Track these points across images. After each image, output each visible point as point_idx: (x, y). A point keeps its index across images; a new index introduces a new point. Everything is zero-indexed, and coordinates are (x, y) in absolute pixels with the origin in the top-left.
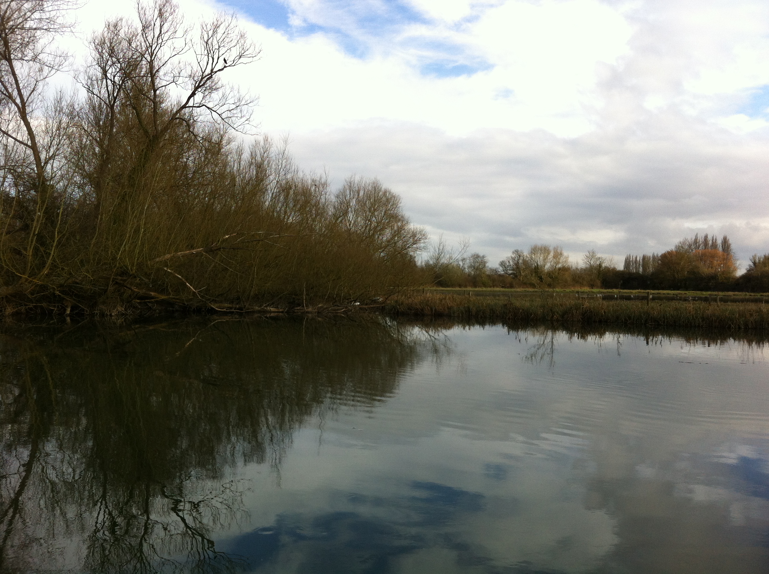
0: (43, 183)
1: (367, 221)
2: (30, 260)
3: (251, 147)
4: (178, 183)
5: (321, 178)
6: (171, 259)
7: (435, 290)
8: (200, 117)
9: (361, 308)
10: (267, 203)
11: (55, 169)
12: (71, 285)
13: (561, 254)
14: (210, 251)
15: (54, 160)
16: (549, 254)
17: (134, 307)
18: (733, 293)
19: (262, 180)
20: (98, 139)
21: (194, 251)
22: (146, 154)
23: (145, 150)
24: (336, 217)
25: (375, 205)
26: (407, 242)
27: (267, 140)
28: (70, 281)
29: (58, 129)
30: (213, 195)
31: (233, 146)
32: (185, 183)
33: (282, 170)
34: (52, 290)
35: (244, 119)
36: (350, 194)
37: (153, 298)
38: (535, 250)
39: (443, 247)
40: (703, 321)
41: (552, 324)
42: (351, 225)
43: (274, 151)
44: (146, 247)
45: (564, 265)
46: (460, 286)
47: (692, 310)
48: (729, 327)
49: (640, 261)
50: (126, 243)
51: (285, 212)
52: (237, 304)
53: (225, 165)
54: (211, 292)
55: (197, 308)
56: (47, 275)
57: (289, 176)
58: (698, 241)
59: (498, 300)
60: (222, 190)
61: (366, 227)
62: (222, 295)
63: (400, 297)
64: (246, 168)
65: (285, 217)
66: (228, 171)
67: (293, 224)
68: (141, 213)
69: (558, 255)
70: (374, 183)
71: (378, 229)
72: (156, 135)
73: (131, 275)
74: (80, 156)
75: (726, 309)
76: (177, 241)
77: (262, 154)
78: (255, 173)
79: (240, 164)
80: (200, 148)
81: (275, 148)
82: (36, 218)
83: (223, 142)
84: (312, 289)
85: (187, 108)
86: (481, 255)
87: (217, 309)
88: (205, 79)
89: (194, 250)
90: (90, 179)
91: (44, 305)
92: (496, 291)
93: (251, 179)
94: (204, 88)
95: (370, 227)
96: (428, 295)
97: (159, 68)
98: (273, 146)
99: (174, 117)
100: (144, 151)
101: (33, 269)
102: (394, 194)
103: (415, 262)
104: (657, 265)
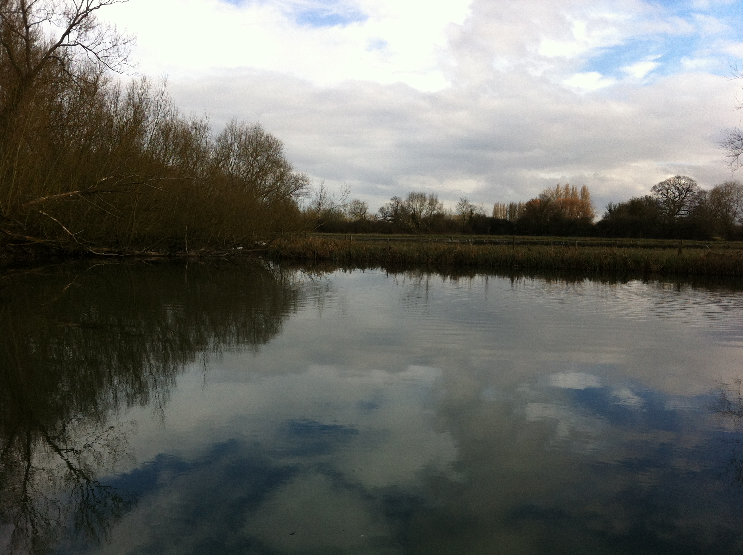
1: (250, 166)
3: (128, 87)
4: (53, 124)
5: (201, 122)
6: (47, 201)
7: (318, 235)
8: (76, 56)
9: (244, 253)
10: (146, 146)
13: (436, 201)
14: (87, 193)
16: (425, 201)
17: (8, 251)
18: (590, 238)
19: (140, 122)
21: (70, 194)
22: (18, 94)
23: (17, 90)
24: (217, 161)
25: (257, 151)
26: (289, 188)
27: (145, 81)
30: (89, 136)
31: (110, 86)
32: (60, 124)
33: (161, 112)
35: (121, 59)
36: (232, 138)
37: (28, 241)
38: (412, 197)
39: (325, 192)
40: (562, 263)
41: (427, 267)
42: (234, 170)
43: (152, 94)
44: (19, 189)
45: (439, 212)
46: (341, 231)
47: (552, 254)
48: (586, 269)
49: (507, 209)
51: (165, 155)
52: (116, 248)
53: (102, 105)
54: (89, 235)
55: (74, 252)
57: (168, 118)
58: (560, 190)
59: (378, 244)
60: (98, 131)
61: (248, 172)
62: (100, 238)
63: (282, 241)
64: (123, 109)
65: (164, 160)
66: (105, 112)
67: (173, 168)
68: (14, 154)
69: (433, 202)
70: (256, 128)
71: (261, 174)
72: (29, 74)
73: (4, 219)
75: (584, 253)
76: (52, 183)
77: (140, 95)
78: (132, 114)
79: (117, 105)
80: (75, 88)
81: (154, 89)
83: (100, 82)
84: (194, 233)
85: (61, 47)
86: (362, 201)
87: (95, 253)
88: (80, 17)
89: (71, 193)
92: (376, 237)
93: (128, 120)
94: (79, 26)
95: (253, 171)
96: (310, 239)
97: (32, 4)
98: (151, 87)
99: (48, 55)
100: (16, 90)
102: (276, 139)
103: (298, 207)
104: (522, 212)
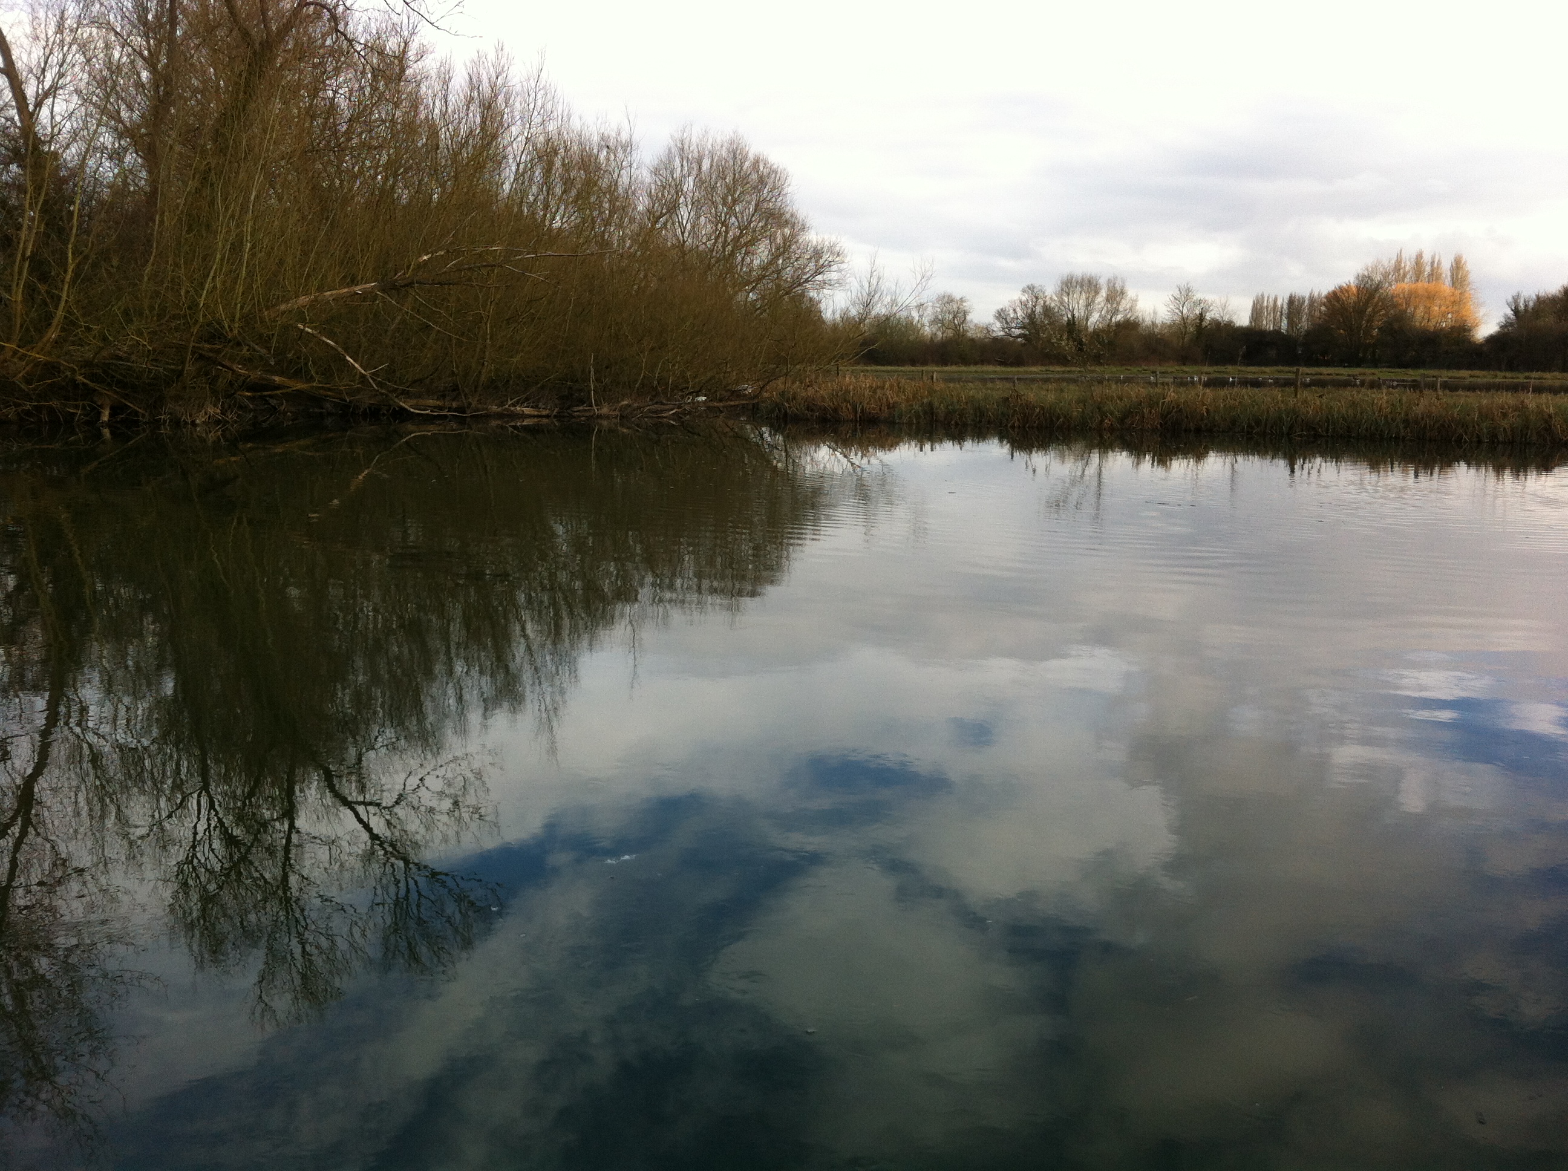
0: (35, 148)
1: (720, 225)
2: (19, 311)
3: (468, 63)
4: (318, 144)
5: (619, 133)
6: (312, 305)
7: (863, 371)
9: (709, 408)
10: (507, 187)
11: (58, 118)
12: (107, 361)
13: (1122, 293)
14: (391, 288)
15: (54, 97)
16: (1097, 293)
17: (241, 407)
18: (1470, 372)
19: (494, 137)
20: (146, 53)
21: (358, 289)
22: (247, 85)
23: (244, 75)
24: (653, 216)
25: (735, 191)
26: (802, 270)
27: (502, 51)
28: (105, 353)
29: (60, 29)
30: (392, 168)
31: (431, 61)
32: (333, 144)
33: (535, 113)
34: (68, 373)
36: (682, 165)
37: (278, 387)
38: (1069, 285)
39: (879, 279)
40: (1405, 428)
41: (1101, 436)
42: (686, 234)
43: (516, 76)
44: (257, 280)
45: (1128, 316)
46: (913, 363)
47: (1384, 405)
48: (1459, 440)
49: (1282, 308)
50: (215, 273)
51: (546, 207)
52: (453, 400)
53: (415, 103)
54: (398, 374)
55: (370, 408)
56: (56, 343)
57: (552, 127)
58: (1403, 265)
59: (992, 389)
60: (410, 158)
61: (717, 238)
62: (421, 381)
63: (789, 384)
64: (459, 110)
65: (545, 215)
66: (422, 116)
67: (563, 232)
68: (244, 208)
69: (1115, 295)
70: (732, 142)
71: (742, 241)
72: (267, 42)
73: (230, 341)
74: (108, 90)
75: (1455, 404)
76: (321, 268)
77: (492, 79)
78: (478, 120)
79: (446, 102)
80: (361, 68)
82: (26, 223)
83: (410, 54)
84: (607, 367)
86: (957, 296)
87: (412, 410)
89: (359, 287)
90: (132, 137)
91: (55, 403)
92: (987, 372)
93: (470, 134)
95: (726, 237)
96: (847, 379)
98: (515, 62)
100: (243, 77)
101: (27, 329)
102: (775, 166)
103: (820, 312)
104: (1317, 314)
